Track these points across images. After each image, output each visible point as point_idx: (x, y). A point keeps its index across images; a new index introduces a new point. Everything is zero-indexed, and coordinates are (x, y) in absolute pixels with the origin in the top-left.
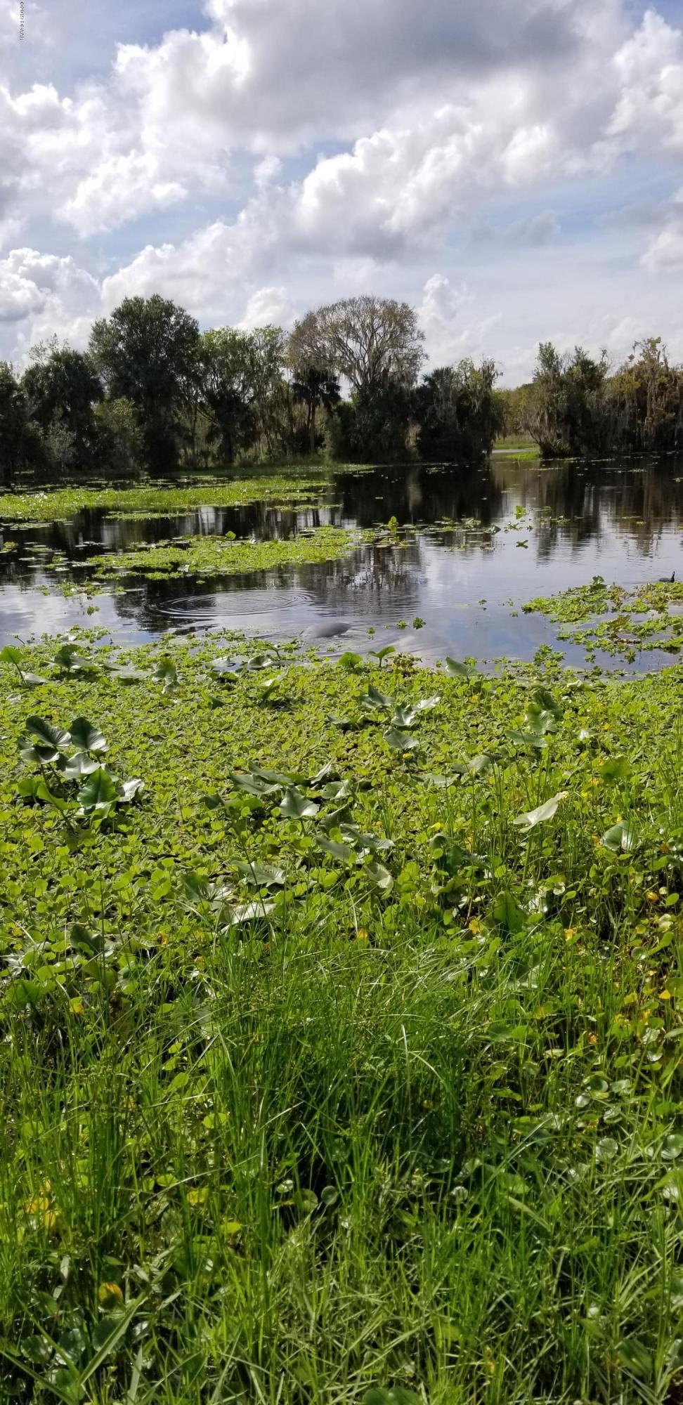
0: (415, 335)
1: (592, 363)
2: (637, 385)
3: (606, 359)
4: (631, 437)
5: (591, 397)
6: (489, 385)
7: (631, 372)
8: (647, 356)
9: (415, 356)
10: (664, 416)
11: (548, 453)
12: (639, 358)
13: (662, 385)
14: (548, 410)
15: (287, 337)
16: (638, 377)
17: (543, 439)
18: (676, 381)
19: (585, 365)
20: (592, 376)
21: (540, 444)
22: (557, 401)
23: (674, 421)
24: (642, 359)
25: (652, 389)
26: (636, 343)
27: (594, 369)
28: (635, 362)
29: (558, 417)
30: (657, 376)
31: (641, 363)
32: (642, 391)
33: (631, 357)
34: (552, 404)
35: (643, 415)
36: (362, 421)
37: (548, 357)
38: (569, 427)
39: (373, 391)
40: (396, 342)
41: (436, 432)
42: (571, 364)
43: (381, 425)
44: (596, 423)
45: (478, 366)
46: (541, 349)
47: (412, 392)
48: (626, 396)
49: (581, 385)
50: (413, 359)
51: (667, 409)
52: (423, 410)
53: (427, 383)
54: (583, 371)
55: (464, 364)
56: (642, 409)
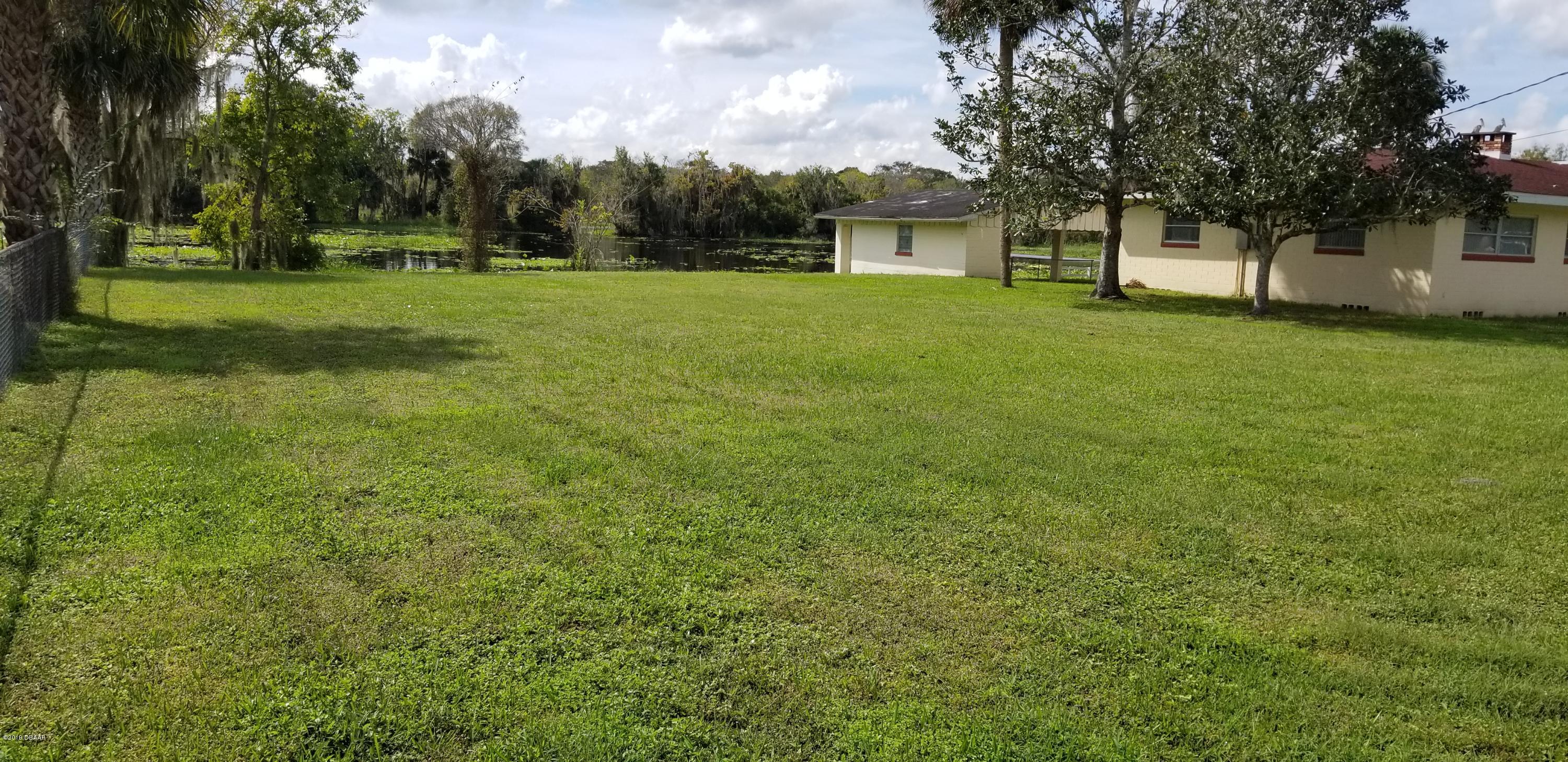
0: (518, 131)
1: (657, 166)
2: (691, 185)
4: (686, 225)
5: (656, 192)
6: (578, 176)
7: (685, 175)
8: (697, 162)
9: (517, 147)
10: (711, 211)
11: (622, 232)
13: (711, 187)
16: (692, 179)
17: (618, 221)
18: (721, 186)
19: (652, 167)
20: (657, 175)
21: (616, 224)
23: (719, 216)
25: (703, 189)
26: (691, 153)
27: (658, 170)
29: (630, 205)
30: (705, 180)
31: (694, 169)
32: (695, 190)
34: (625, 195)
35: (696, 210)
37: (623, 157)
38: (639, 213)
40: (502, 134)
42: (640, 165)
44: (661, 213)
45: (569, 161)
46: (617, 151)
48: (682, 194)
49: (648, 181)
51: (714, 206)
53: (525, 168)
54: (650, 171)
55: (559, 158)
56: (695, 204)
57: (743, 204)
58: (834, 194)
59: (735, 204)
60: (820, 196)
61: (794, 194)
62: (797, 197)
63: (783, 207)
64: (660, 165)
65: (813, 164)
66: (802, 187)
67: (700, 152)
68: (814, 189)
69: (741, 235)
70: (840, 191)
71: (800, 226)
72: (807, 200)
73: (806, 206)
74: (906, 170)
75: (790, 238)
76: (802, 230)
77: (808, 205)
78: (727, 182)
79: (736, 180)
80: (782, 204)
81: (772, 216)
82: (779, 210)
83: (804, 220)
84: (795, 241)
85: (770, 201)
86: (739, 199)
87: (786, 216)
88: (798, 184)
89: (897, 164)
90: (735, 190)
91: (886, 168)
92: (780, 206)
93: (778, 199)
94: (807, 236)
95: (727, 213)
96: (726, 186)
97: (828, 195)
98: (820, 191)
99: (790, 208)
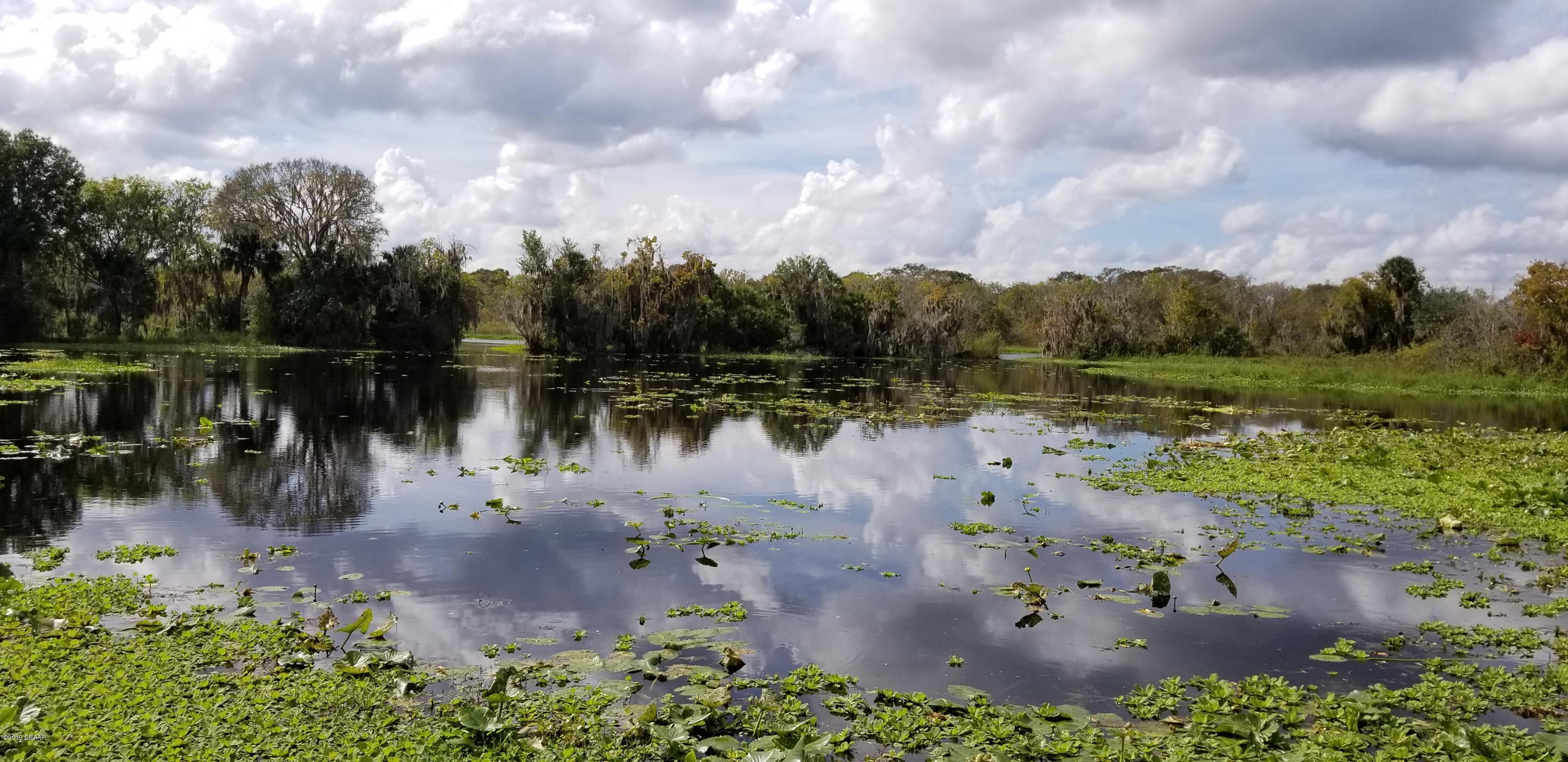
0: (373, 208)
1: (583, 257)
2: (630, 282)
3: (598, 254)
4: (622, 336)
5: (580, 292)
6: (457, 269)
7: (624, 269)
8: (641, 252)
9: (373, 231)
10: (658, 317)
11: (535, 347)
12: (632, 255)
13: (656, 285)
14: (532, 302)
15: (214, 195)
16: (631, 273)
17: (529, 333)
18: (671, 283)
19: (575, 258)
20: (582, 270)
21: (527, 337)
22: (541, 292)
23: (669, 324)
24: (636, 257)
25: (645, 287)
26: (630, 241)
27: (583, 263)
28: (628, 260)
29: (543, 310)
30: (650, 276)
31: (635, 261)
32: (634, 290)
33: (624, 254)
34: (536, 295)
35: (636, 316)
36: (299, 296)
37: (533, 246)
38: (554, 322)
39: (316, 264)
40: (347, 213)
41: (391, 317)
42: (559, 256)
43: (323, 302)
44: (584, 320)
45: (447, 248)
46: (525, 237)
47: (365, 269)
48: (618, 295)
49: (569, 278)
50: (369, 234)
51: (661, 311)
52: (376, 289)
53: (385, 261)
54: (572, 264)
55: (428, 243)
56: (635, 309)
57: (704, 307)
58: (828, 292)
59: (692, 307)
60: (808, 297)
61: (774, 293)
62: (779, 297)
63: (758, 312)
64: (588, 256)
65: (800, 255)
66: (785, 284)
67: (645, 239)
68: (801, 287)
69: (703, 348)
70: (836, 290)
71: (781, 337)
72: (791, 301)
73: (789, 310)
74: (918, 274)
75: (769, 353)
76: (784, 342)
77: (792, 308)
78: (679, 277)
79: (693, 275)
80: (758, 307)
81: (743, 324)
82: (753, 315)
83: (787, 329)
84: (774, 357)
85: (741, 304)
86: (697, 301)
87: (764, 323)
88: (779, 281)
89: (908, 266)
90: (689, 288)
91: (895, 271)
92: (754, 310)
93: (752, 300)
94: (791, 350)
95: (680, 320)
96: (678, 283)
97: (818, 294)
98: (808, 288)
99: (770, 313)
